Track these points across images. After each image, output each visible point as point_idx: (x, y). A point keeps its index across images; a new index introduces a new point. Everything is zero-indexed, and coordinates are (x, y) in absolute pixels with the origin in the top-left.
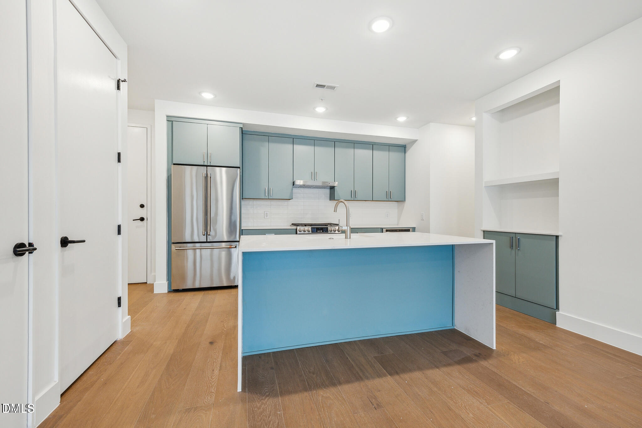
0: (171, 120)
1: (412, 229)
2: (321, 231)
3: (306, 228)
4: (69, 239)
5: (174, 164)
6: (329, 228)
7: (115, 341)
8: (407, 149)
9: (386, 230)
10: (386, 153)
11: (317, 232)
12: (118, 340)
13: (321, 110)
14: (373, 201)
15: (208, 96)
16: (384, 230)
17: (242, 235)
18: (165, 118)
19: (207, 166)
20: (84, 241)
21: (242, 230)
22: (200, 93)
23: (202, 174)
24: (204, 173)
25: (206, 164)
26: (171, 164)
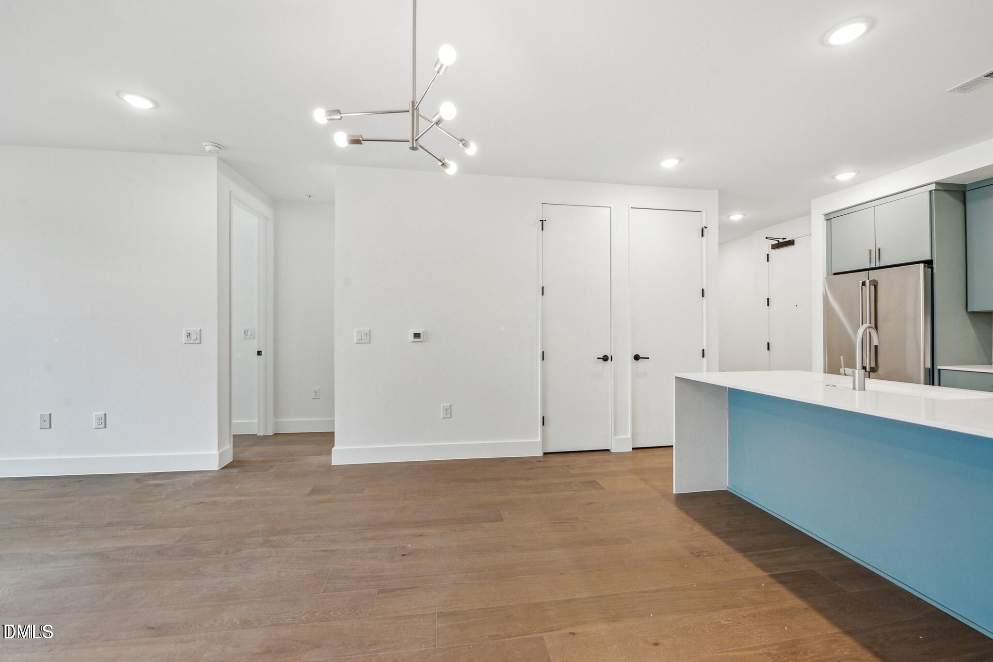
0: (828, 217)
4: (640, 356)
5: (835, 274)
18: (823, 218)
19: (868, 270)
20: (649, 358)
21: (939, 369)
23: (859, 283)
24: (861, 282)
25: (873, 266)
26: (830, 274)
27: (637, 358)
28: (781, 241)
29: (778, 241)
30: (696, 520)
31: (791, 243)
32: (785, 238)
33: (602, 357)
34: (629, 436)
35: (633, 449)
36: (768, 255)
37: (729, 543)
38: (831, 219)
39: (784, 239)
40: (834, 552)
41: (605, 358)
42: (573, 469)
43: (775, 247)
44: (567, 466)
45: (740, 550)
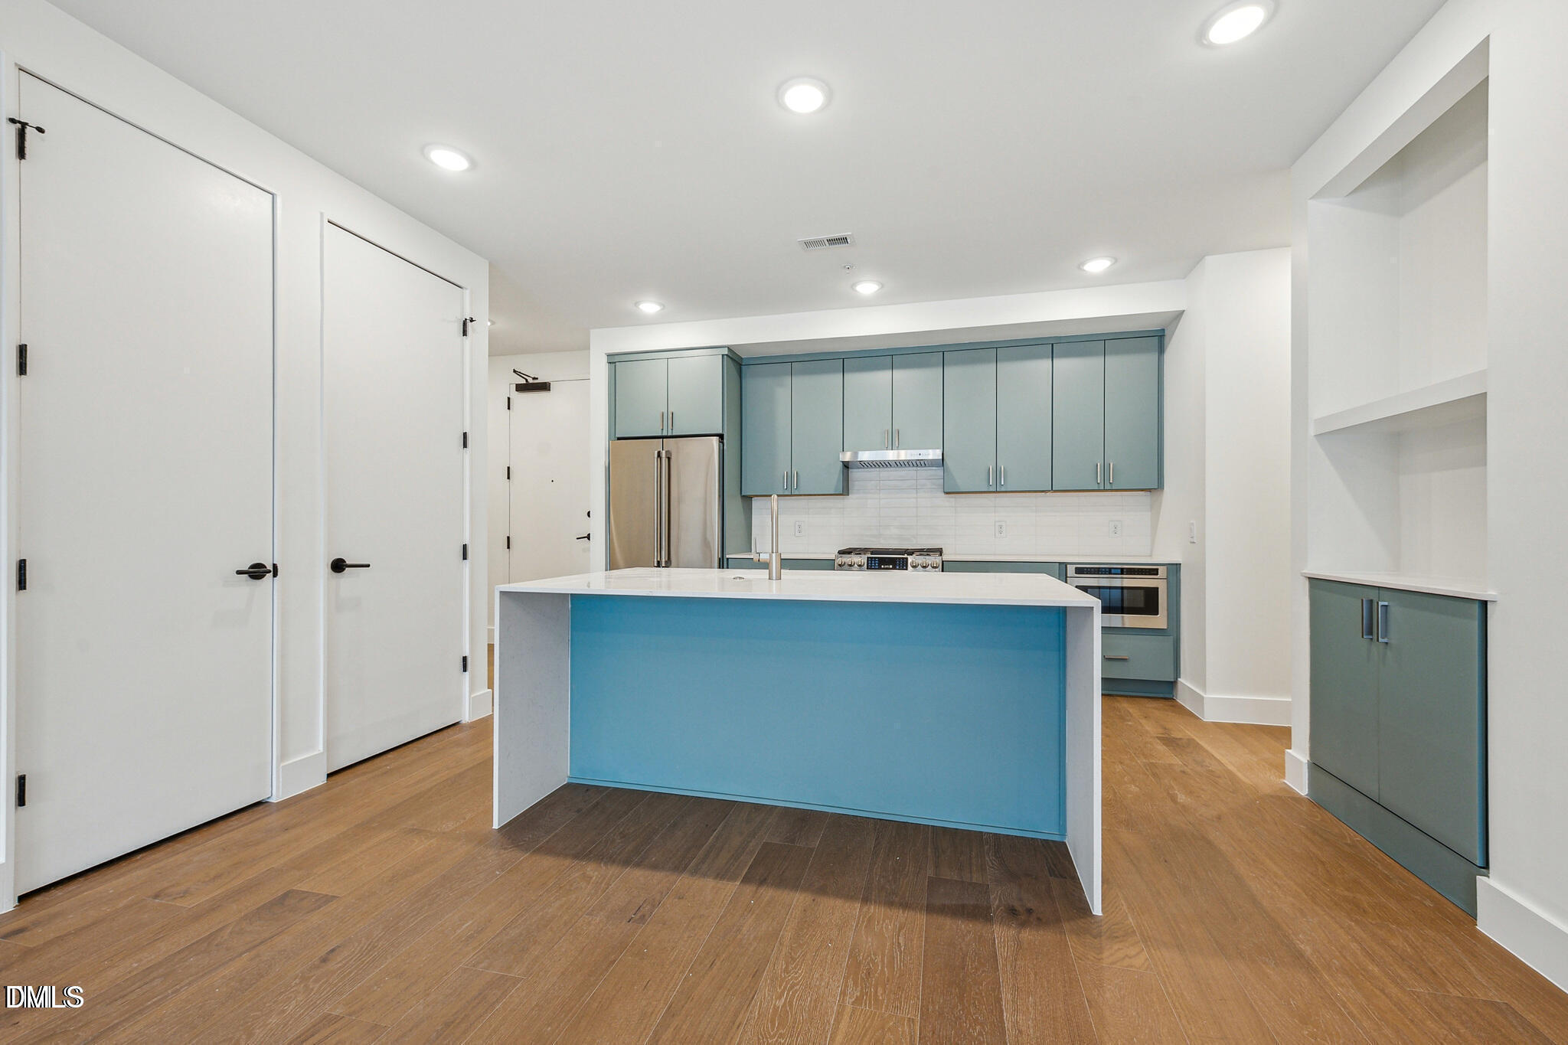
0: (613, 360)
1: (1165, 567)
2: (891, 567)
3: (857, 559)
4: (347, 563)
5: (619, 439)
6: (910, 559)
7: (457, 723)
8: (1166, 339)
9: (1076, 568)
10: (1096, 362)
11: (880, 568)
12: (463, 722)
13: (867, 288)
14: (1052, 490)
15: (649, 307)
16: (1071, 570)
17: (728, 568)
18: (605, 359)
19: (663, 437)
20: (368, 566)
21: (728, 559)
22: (637, 304)
23: (654, 453)
24: (656, 452)
25: (665, 434)
26: (613, 438)
27: (338, 566)
28: (530, 381)
29: (527, 380)
30: (576, 856)
31: (544, 387)
32: (537, 379)
33: (246, 568)
34: (320, 748)
35: (330, 775)
36: (509, 399)
37: (655, 867)
38: (615, 363)
39: (534, 379)
40: (757, 807)
41: (257, 572)
42: (186, 893)
43: (520, 388)
44: (156, 896)
45: (679, 868)
